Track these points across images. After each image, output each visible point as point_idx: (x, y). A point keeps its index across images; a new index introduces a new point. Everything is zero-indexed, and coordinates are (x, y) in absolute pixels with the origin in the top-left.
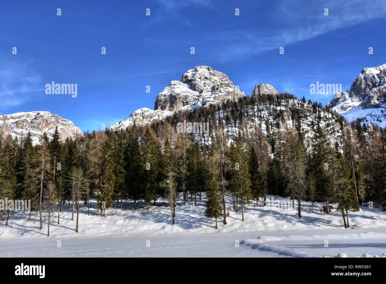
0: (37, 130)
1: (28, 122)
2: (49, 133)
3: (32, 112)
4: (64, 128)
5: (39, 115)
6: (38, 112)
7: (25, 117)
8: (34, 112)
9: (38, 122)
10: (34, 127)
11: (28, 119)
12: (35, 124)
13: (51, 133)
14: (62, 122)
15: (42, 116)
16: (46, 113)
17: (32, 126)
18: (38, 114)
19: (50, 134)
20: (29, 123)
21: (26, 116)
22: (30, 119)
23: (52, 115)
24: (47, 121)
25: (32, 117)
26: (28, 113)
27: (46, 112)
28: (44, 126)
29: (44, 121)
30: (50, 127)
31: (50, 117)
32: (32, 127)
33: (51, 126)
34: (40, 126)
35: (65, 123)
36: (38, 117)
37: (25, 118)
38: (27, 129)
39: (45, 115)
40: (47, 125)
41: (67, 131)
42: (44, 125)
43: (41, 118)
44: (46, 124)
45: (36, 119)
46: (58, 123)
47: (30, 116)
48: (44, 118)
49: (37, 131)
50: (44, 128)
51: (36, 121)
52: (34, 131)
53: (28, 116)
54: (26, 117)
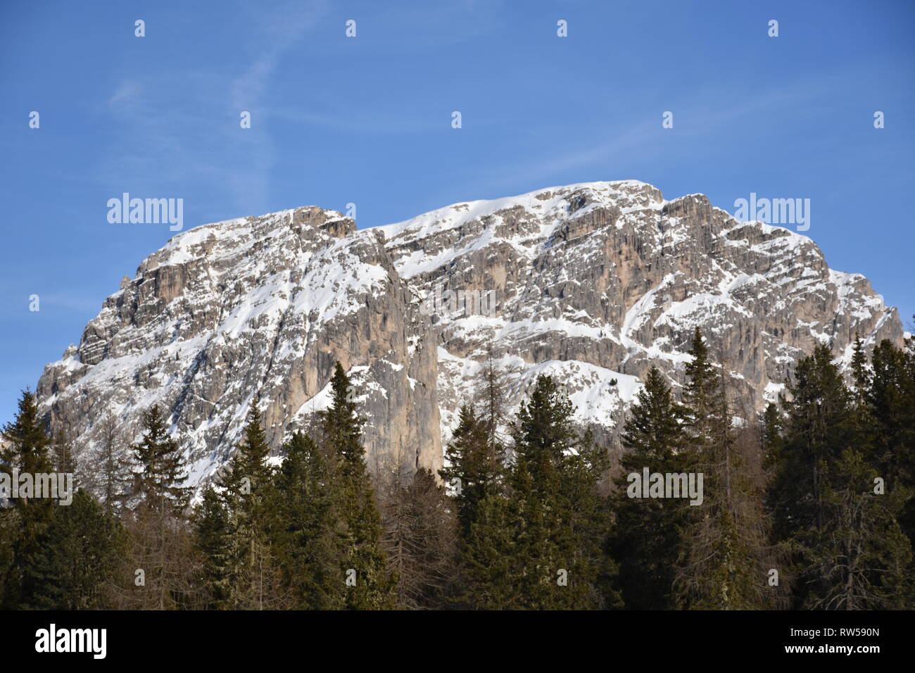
0: (583, 313)
1: (522, 264)
2: (662, 327)
3: (532, 195)
4: (760, 283)
5: (589, 209)
6: (572, 188)
7: (492, 230)
8: (543, 191)
9: (586, 256)
10: (561, 296)
11: (515, 241)
12: (564, 276)
13: (677, 328)
14: (735, 244)
15: (605, 217)
16: (624, 196)
17: (551, 285)
18: (582, 201)
19: (671, 332)
20: (528, 269)
21: (500, 221)
22: (526, 243)
23: (665, 203)
24: (639, 249)
25: (536, 229)
26: (509, 203)
27: (623, 183)
28: (625, 284)
29: (625, 248)
30: (663, 285)
31: (657, 218)
32: (546, 292)
33: (669, 278)
34: (602, 281)
35: (756, 248)
36: (581, 221)
37: (500, 240)
38: (516, 316)
39: (623, 203)
40: (645, 276)
41: (780, 305)
42: (625, 276)
43: (599, 232)
44: (637, 270)
45: (571, 237)
46: (712, 255)
47: (522, 220)
48: (619, 224)
49: (585, 320)
50: (627, 294)
51: (570, 251)
52: (562, 320)
53: (514, 220)
54: (501, 231)
